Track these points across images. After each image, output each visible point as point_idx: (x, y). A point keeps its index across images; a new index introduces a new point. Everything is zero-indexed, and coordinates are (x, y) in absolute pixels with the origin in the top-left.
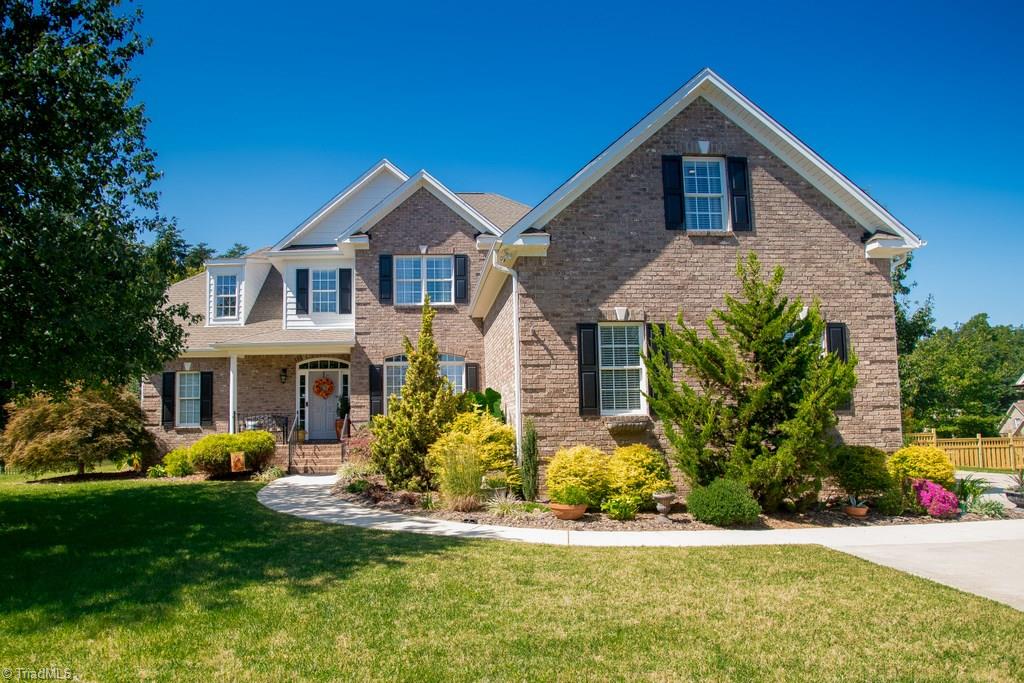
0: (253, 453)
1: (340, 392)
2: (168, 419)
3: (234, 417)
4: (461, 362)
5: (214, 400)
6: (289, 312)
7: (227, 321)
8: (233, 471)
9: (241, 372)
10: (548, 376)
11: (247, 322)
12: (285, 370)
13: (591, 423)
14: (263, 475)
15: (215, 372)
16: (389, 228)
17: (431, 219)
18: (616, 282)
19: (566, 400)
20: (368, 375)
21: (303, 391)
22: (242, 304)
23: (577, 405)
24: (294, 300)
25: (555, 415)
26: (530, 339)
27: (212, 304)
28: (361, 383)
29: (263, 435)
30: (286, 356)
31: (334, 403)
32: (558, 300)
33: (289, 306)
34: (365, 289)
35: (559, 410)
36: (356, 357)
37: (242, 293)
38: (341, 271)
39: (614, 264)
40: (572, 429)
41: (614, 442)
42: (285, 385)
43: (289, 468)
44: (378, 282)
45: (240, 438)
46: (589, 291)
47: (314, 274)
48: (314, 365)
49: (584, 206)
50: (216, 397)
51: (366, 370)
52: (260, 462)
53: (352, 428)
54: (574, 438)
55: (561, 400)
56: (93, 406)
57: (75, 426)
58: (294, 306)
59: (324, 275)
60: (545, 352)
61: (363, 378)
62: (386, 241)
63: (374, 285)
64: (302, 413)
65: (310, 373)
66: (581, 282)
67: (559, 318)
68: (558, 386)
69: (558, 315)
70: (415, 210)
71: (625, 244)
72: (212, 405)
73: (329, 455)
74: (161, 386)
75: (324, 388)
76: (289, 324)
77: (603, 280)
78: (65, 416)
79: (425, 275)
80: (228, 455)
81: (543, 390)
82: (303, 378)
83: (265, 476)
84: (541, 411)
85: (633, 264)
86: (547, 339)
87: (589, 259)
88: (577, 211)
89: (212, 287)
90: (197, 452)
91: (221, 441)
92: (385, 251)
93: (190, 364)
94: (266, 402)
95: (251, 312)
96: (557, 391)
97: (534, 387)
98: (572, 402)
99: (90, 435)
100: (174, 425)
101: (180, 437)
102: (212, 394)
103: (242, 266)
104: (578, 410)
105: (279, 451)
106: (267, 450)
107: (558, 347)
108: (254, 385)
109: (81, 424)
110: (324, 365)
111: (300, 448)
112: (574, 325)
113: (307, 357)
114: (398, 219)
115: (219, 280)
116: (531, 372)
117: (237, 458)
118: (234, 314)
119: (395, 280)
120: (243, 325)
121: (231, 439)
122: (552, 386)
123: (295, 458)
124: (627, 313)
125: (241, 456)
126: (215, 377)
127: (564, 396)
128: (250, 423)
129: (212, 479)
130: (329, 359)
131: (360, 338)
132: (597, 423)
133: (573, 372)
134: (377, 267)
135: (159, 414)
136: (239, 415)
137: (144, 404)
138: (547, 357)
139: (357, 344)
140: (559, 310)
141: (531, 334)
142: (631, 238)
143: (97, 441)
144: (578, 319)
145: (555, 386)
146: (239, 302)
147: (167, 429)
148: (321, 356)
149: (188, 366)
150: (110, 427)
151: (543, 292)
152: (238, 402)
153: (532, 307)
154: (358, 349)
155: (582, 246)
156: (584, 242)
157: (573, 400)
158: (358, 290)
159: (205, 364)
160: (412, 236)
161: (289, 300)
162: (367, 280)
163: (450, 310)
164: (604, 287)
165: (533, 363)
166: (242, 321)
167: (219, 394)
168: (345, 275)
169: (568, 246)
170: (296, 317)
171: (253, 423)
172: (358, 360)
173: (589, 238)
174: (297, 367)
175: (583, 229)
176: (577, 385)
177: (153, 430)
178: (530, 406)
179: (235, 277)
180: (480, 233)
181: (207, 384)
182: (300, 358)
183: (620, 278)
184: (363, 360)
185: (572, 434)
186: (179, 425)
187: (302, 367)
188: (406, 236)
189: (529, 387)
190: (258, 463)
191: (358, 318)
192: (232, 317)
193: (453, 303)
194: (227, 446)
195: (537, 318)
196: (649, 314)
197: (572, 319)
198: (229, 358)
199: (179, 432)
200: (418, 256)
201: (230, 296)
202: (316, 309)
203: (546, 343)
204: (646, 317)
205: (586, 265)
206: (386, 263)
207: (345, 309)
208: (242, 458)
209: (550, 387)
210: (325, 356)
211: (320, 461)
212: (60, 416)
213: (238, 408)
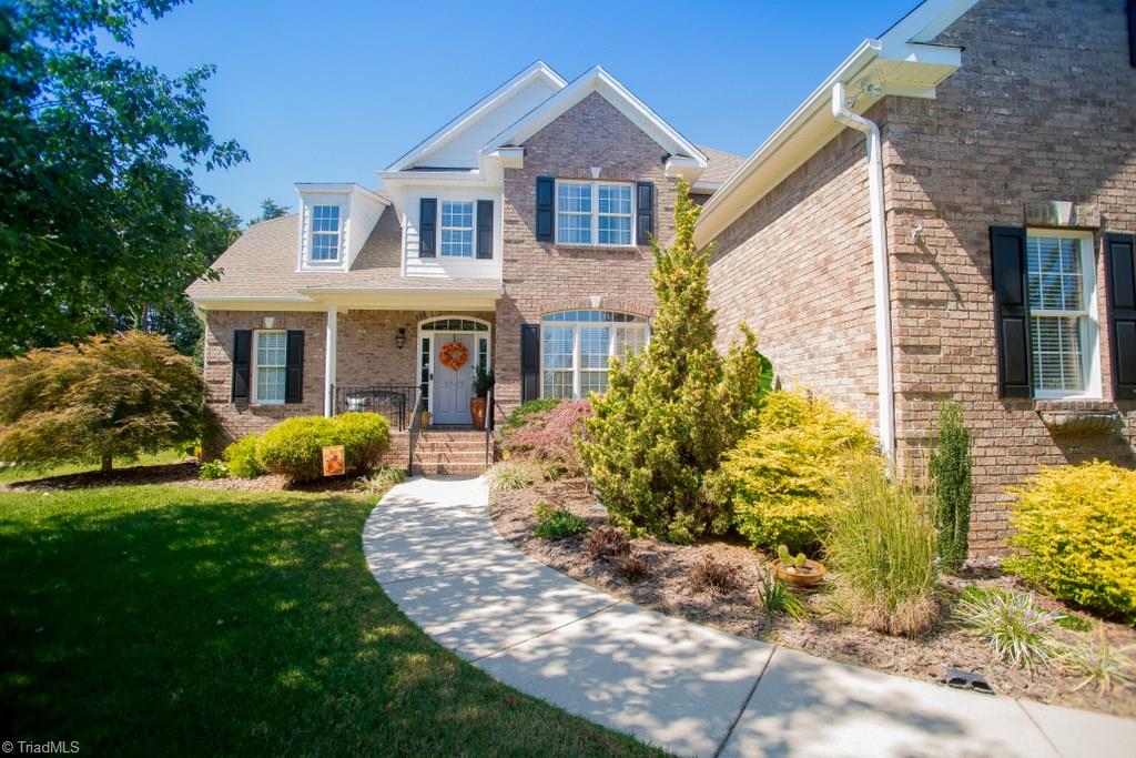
0: (358, 447)
1: (476, 361)
2: (241, 393)
3: (331, 393)
4: (644, 325)
5: (305, 369)
6: (410, 254)
7: (326, 267)
8: (326, 474)
9: (342, 332)
10: (944, 323)
11: (355, 267)
12: (402, 331)
13: (1018, 414)
14: (373, 482)
15: (307, 331)
16: (551, 142)
17: (605, 133)
18: (1050, 155)
19: (976, 369)
20: (519, 337)
21: (426, 359)
22: (347, 244)
23: (994, 379)
24: (417, 239)
25: (957, 397)
26: (911, 250)
27: (305, 243)
28: (510, 349)
29: (371, 420)
30: (405, 312)
31: (469, 375)
32: (956, 181)
33: (410, 247)
34: (516, 222)
35: (964, 387)
36: (504, 314)
37: (347, 229)
38: (481, 204)
39: (1047, 123)
40: (986, 424)
41: (1057, 451)
42: (402, 350)
43: (410, 466)
44: (535, 212)
45: (339, 424)
46: (1006, 169)
47: (443, 206)
48: (441, 326)
49: (994, 15)
50: (307, 366)
51: (518, 329)
52: (367, 458)
53: (496, 410)
54: (990, 442)
55: (966, 368)
56: (118, 372)
57: (86, 401)
58: (417, 247)
59: (457, 208)
60: (938, 277)
61: (512, 342)
62: (546, 160)
63: (529, 216)
64: (425, 389)
65: (436, 335)
66: (993, 151)
67: (959, 216)
68: (965, 342)
69: (957, 209)
70: (584, 121)
71: (1065, 90)
72: (302, 376)
73: (466, 447)
74: (232, 349)
75: (454, 356)
76: (410, 270)
77: (1029, 151)
78: (73, 387)
79: (597, 207)
80: (318, 451)
81: (936, 349)
82: (426, 342)
83: (376, 482)
84: (935, 388)
85: (1077, 125)
86: (940, 251)
87: (1004, 111)
88: (983, 22)
89: (307, 221)
90: (270, 446)
91: (308, 429)
92: (545, 172)
93: (272, 319)
94: (378, 372)
95: (358, 257)
96: (960, 351)
97: (922, 341)
98: (986, 373)
99: (109, 416)
100: (248, 402)
101: (256, 419)
102: (302, 360)
103: (347, 194)
104: (995, 388)
105: (395, 440)
106: (380, 442)
107: (962, 270)
108: (360, 350)
109: (97, 398)
110: (455, 325)
111: (426, 438)
112: (984, 229)
113: (433, 314)
114: (563, 131)
115: (317, 210)
116: (914, 313)
117: (333, 458)
118: (334, 257)
119: (557, 212)
120: (347, 271)
121: (324, 425)
122: (953, 341)
123: (418, 451)
124: (1073, 215)
125: (339, 451)
126: (306, 338)
127: (971, 362)
128: (353, 401)
129: (292, 487)
130: (462, 318)
131: (509, 288)
132: (1027, 413)
133: (985, 316)
134: (534, 192)
135: (228, 386)
136: (338, 389)
137: (207, 374)
138: (942, 286)
139: (505, 295)
140: (959, 200)
141: (912, 240)
142: (1073, 77)
143: (120, 425)
144: (990, 218)
145: (957, 341)
146: (343, 241)
147: (240, 409)
148: (450, 313)
149: (269, 322)
150: (146, 405)
151: (931, 164)
152: (337, 372)
153: (914, 190)
154: (506, 303)
155: (992, 85)
156: (996, 79)
157: (988, 369)
158: (507, 222)
159: (293, 320)
160: (580, 154)
161: (410, 238)
162: (522, 210)
163: (631, 254)
164: (1032, 162)
165: (918, 296)
166: (346, 267)
167: (312, 361)
168: (486, 208)
169: (969, 85)
170: (419, 261)
171: (358, 401)
172: (506, 317)
173: (1003, 73)
174: (420, 327)
175: (992, 55)
176: (992, 342)
177: (218, 409)
178: (916, 378)
179: (338, 208)
180: (669, 155)
181: (296, 349)
182: (423, 315)
183: (1058, 148)
184: (513, 316)
185: (986, 433)
186: (256, 401)
187: (424, 327)
188: (572, 154)
189: (912, 342)
190: (365, 460)
191: (506, 261)
192: (333, 261)
193: (634, 244)
194: (317, 436)
195: (921, 213)
196: (1107, 215)
197: (981, 217)
198: (327, 313)
199: (256, 411)
200: (588, 182)
201: (330, 232)
202: (445, 252)
203: (939, 259)
204: (1103, 220)
205: (1000, 120)
206: (546, 186)
207: (484, 252)
208: (341, 457)
209: (948, 343)
210: (457, 313)
211: (455, 457)
212: (67, 387)
213: (337, 380)
